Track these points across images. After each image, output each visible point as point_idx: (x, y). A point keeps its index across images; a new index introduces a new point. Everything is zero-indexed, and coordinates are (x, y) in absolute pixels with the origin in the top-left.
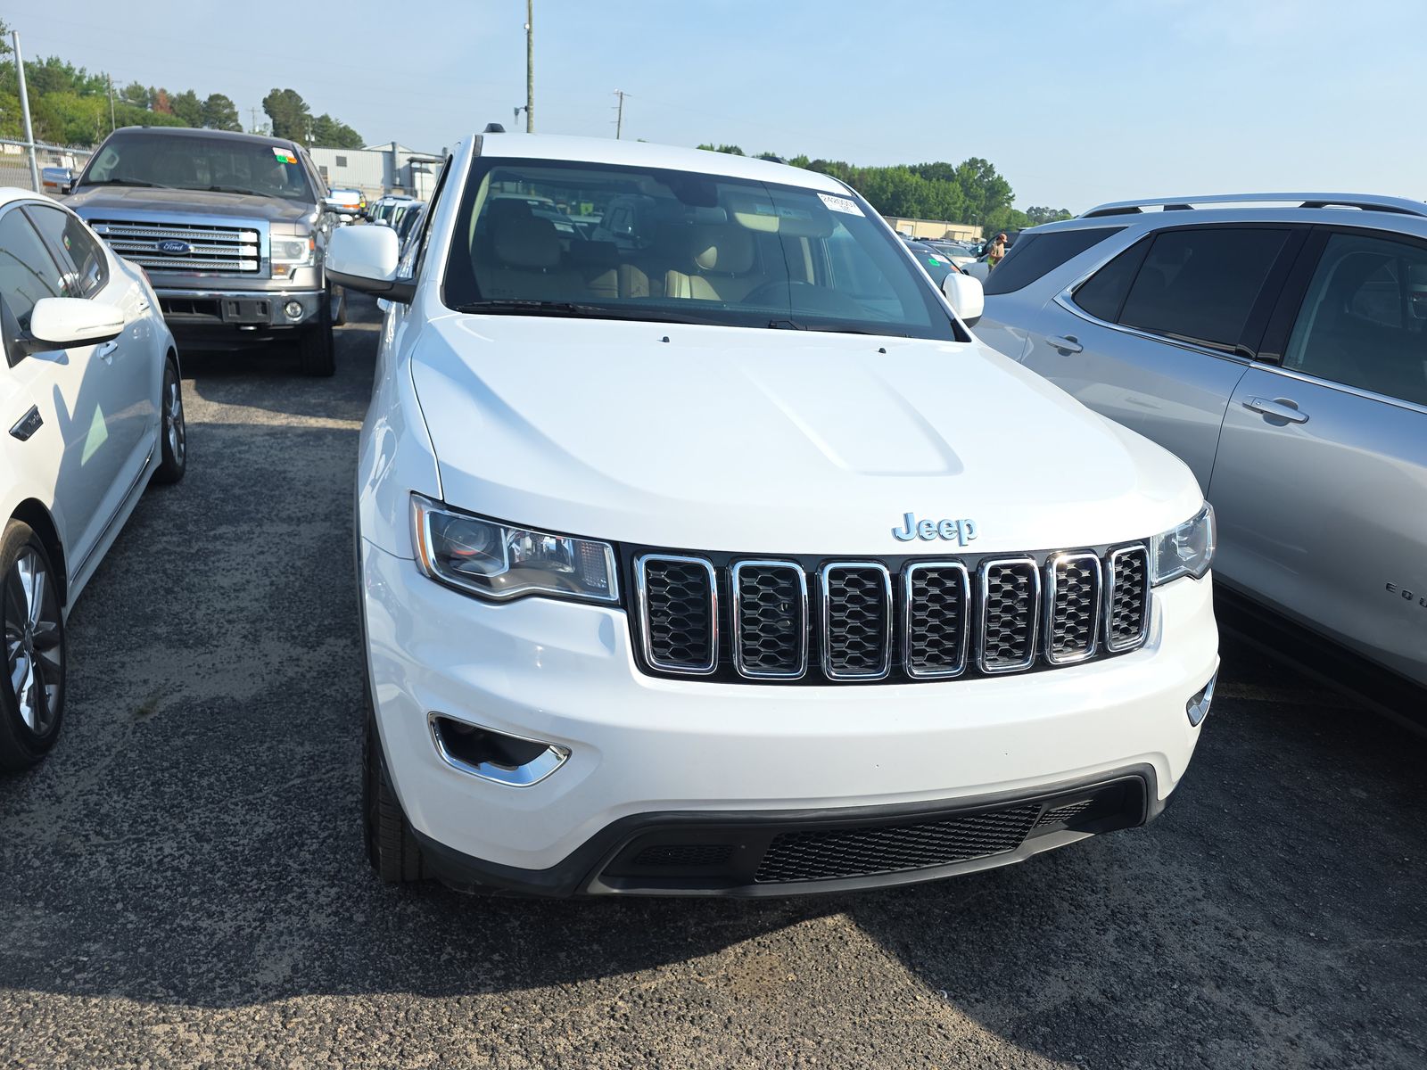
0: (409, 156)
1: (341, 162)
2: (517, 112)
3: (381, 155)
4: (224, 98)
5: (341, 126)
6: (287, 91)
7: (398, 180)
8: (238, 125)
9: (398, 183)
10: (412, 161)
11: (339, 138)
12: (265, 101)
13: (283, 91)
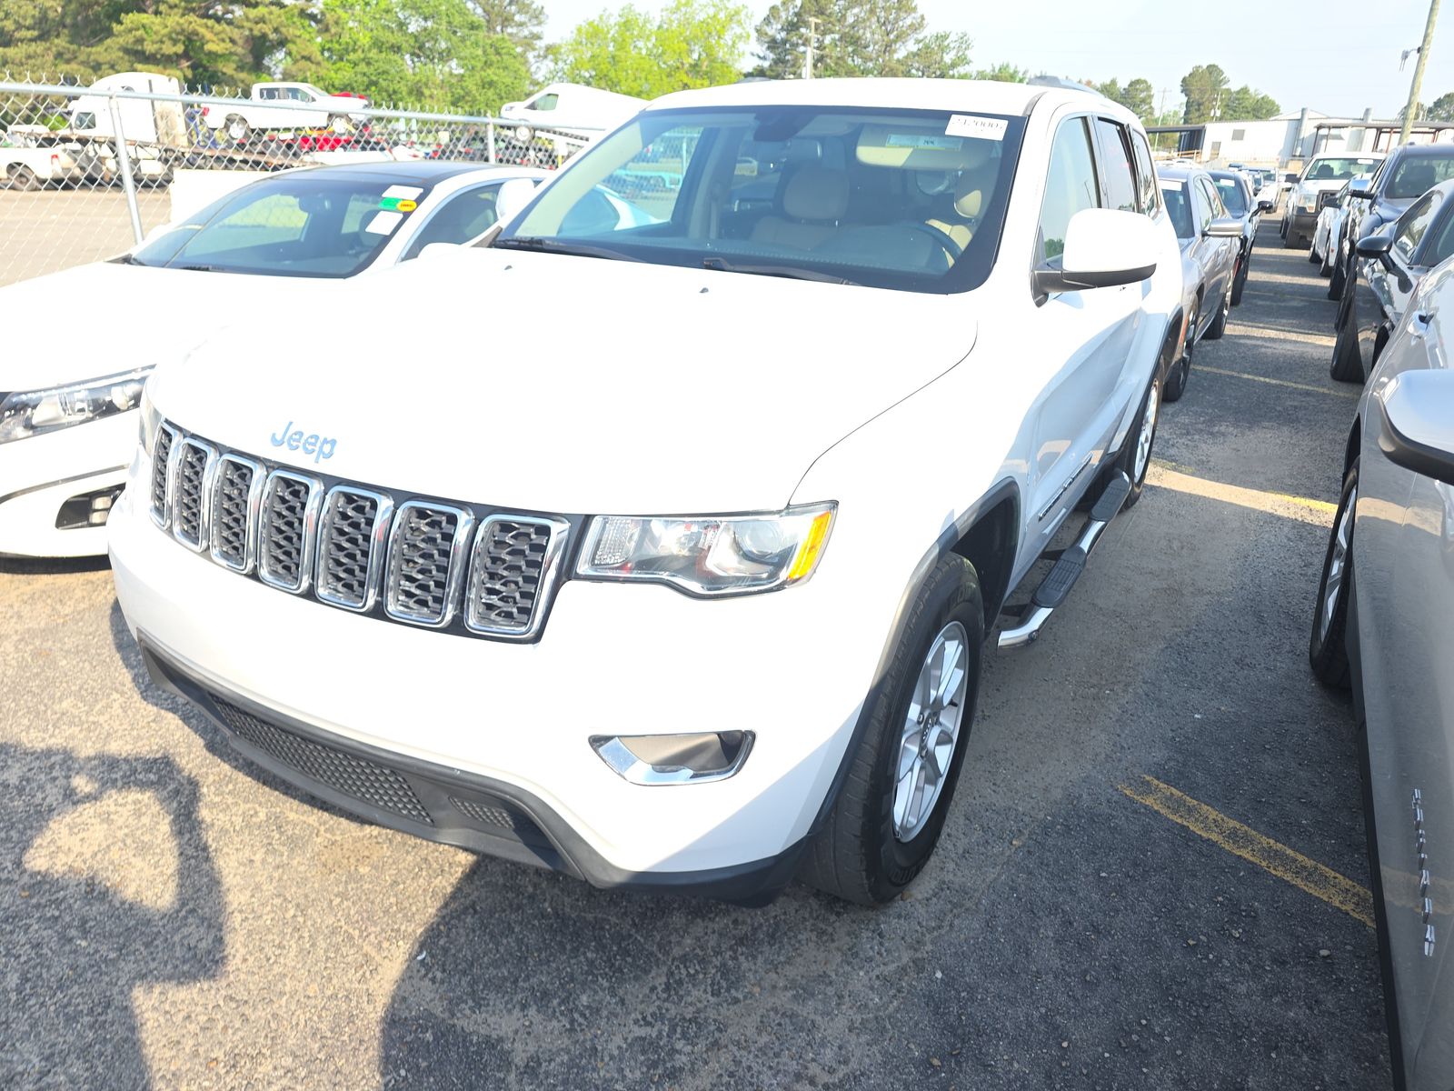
0: (1317, 123)
1: (1238, 135)
2: (1405, 55)
3: (1286, 123)
4: (1145, 82)
5: (1260, 97)
6: (1209, 67)
7: (1299, 149)
8: (1151, 107)
9: (1298, 154)
10: (1319, 128)
11: (1254, 110)
12: (1184, 80)
13: (1205, 67)
